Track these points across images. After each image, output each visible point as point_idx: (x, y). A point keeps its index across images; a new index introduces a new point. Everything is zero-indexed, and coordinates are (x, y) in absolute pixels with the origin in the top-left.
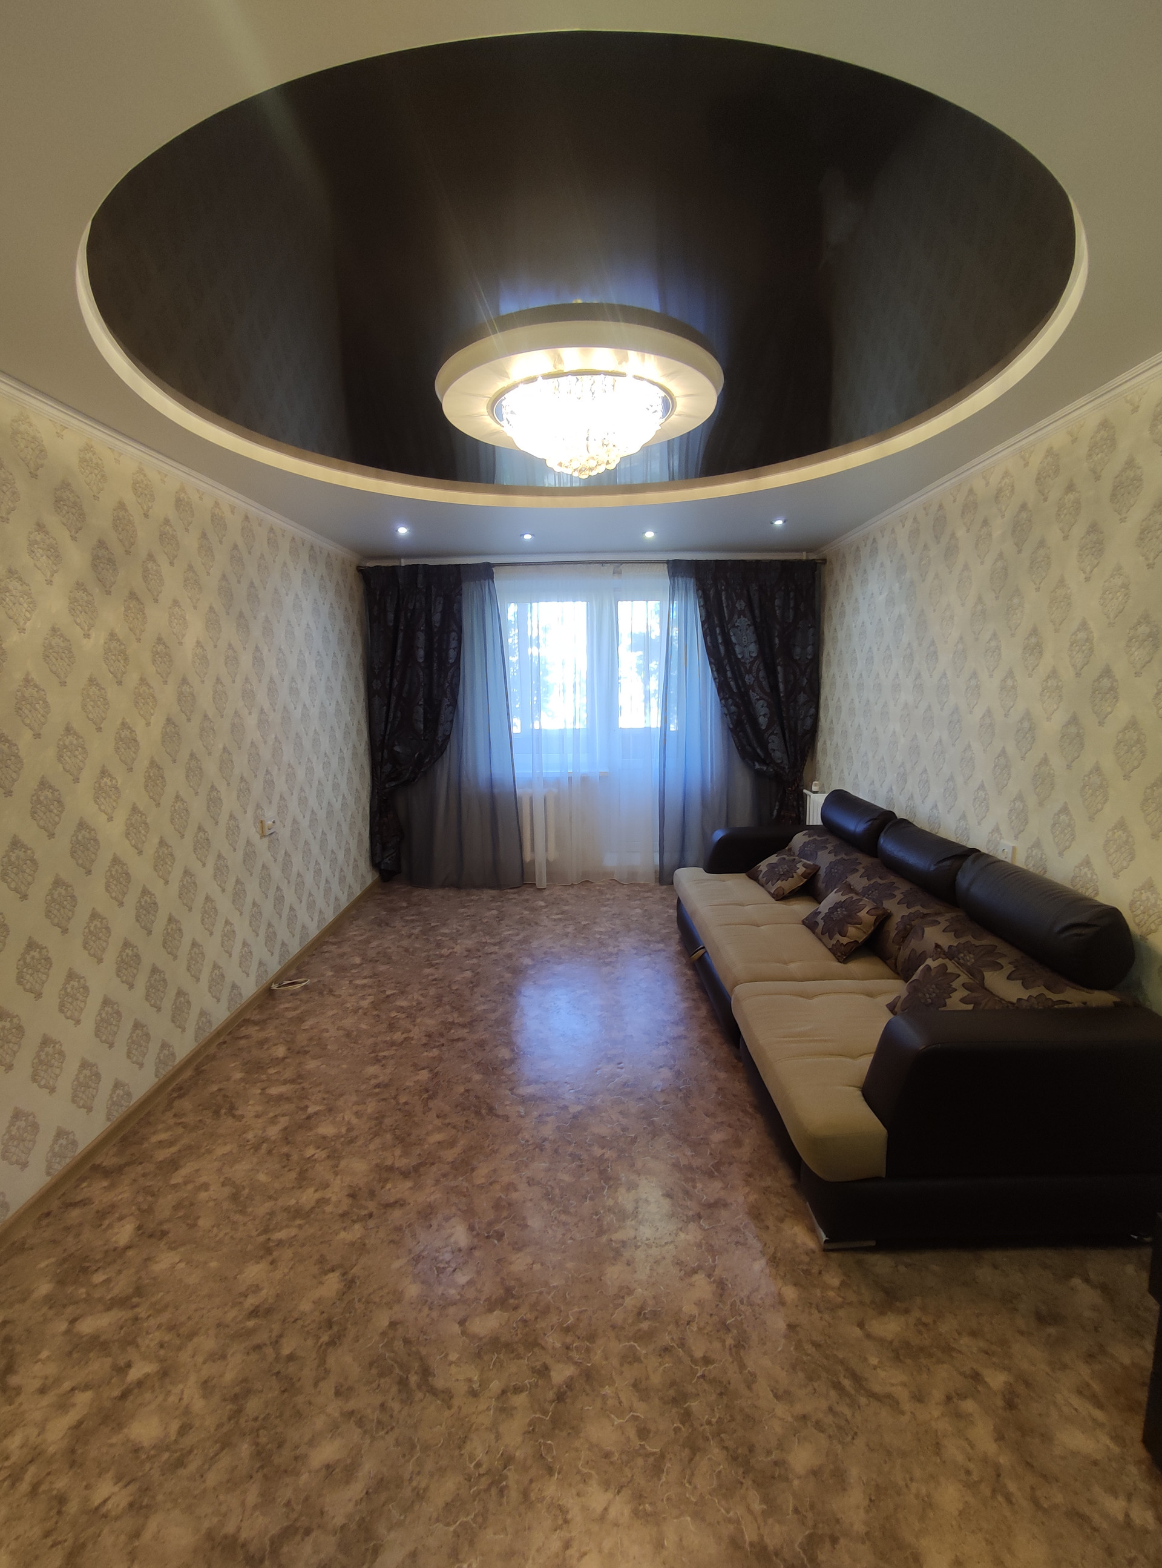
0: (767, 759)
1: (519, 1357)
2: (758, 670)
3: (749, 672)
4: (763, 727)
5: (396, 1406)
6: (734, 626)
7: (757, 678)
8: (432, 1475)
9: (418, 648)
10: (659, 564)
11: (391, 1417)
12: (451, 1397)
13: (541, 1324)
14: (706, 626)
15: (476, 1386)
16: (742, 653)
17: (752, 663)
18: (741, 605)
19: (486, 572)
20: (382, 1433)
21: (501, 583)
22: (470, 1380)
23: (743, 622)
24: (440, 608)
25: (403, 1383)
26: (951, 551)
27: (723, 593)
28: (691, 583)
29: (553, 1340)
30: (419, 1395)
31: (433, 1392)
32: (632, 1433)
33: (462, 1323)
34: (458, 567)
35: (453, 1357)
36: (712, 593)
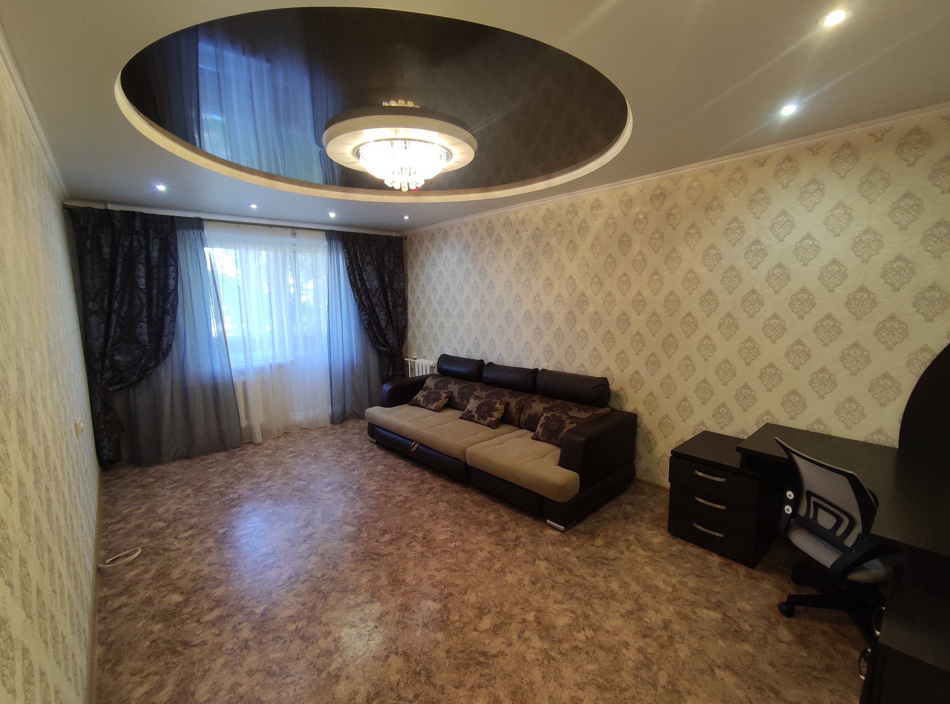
0: (386, 344)
1: (510, 624)
2: (379, 295)
3: (374, 296)
4: (384, 326)
5: (486, 671)
6: (365, 270)
7: (379, 299)
8: (527, 675)
9: (140, 277)
10: (320, 232)
11: (489, 675)
12: (503, 652)
13: (505, 609)
14: (350, 270)
15: (508, 642)
16: (370, 285)
17: (376, 291)
18: (368, 259)
19: (198, 224)
20: (493, 682)
21: (209, 232)
22: (503, 643)
23: (369, 268)
24: (157, 247)
25: (479, 663)
26: (498, 242)
27: (358, 251)
28: (340, 245)
29: (516, 610)
30: (491, 661)
31: (494, 656)
32: (570, 614)
33: (476, 630)
34: (172, 217)
35: (487, 641)
36: (352, 251)
